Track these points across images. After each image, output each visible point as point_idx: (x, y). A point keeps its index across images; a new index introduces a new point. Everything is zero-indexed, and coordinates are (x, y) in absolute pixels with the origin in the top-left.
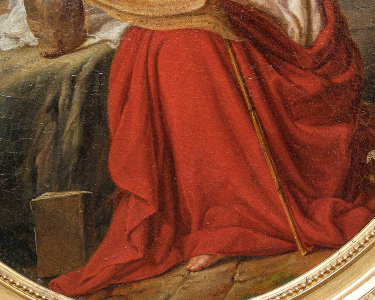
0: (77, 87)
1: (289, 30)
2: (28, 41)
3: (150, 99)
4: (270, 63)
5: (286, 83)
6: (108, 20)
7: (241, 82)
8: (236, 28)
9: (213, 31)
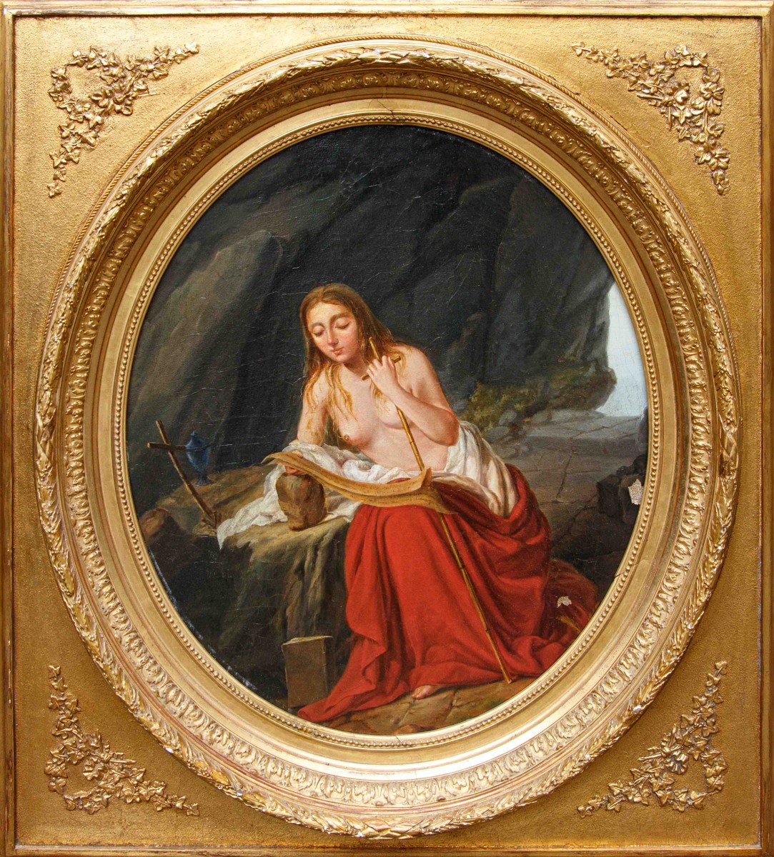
0: (319, 553)
1: (490, 504)
2: (279, 518)
3: (379, 561)
4: (476, 530)
5: (489, 546)
6: (343, 500)
7: (452, 546)
8: (447, 504)
9: (428, 506)
